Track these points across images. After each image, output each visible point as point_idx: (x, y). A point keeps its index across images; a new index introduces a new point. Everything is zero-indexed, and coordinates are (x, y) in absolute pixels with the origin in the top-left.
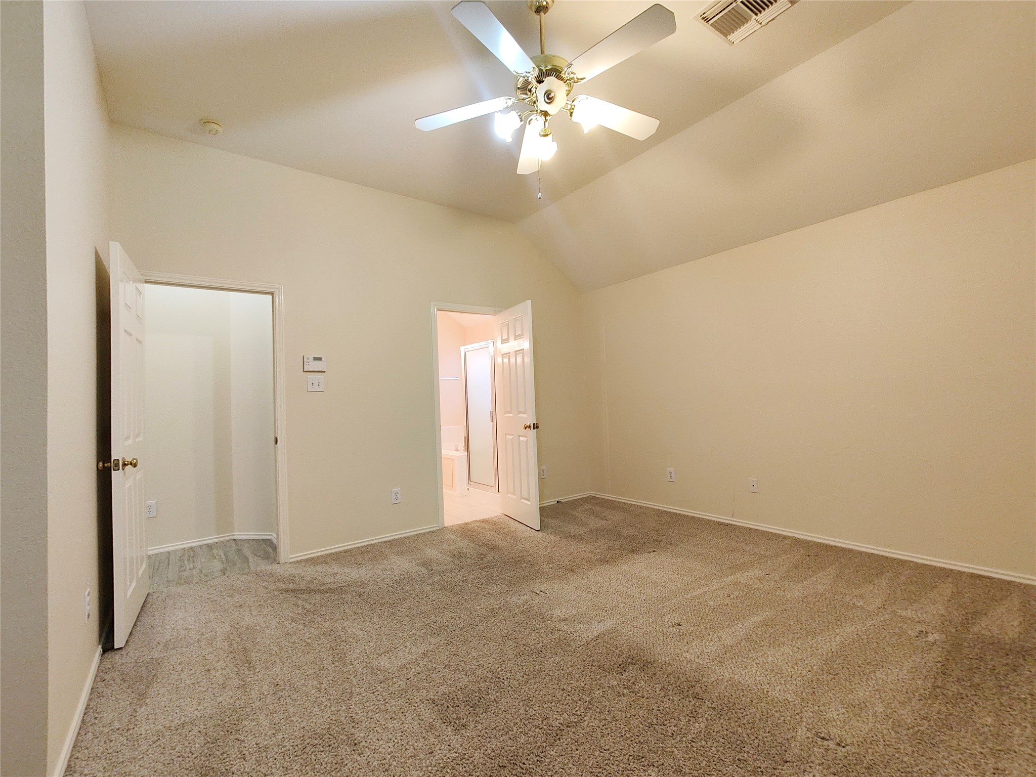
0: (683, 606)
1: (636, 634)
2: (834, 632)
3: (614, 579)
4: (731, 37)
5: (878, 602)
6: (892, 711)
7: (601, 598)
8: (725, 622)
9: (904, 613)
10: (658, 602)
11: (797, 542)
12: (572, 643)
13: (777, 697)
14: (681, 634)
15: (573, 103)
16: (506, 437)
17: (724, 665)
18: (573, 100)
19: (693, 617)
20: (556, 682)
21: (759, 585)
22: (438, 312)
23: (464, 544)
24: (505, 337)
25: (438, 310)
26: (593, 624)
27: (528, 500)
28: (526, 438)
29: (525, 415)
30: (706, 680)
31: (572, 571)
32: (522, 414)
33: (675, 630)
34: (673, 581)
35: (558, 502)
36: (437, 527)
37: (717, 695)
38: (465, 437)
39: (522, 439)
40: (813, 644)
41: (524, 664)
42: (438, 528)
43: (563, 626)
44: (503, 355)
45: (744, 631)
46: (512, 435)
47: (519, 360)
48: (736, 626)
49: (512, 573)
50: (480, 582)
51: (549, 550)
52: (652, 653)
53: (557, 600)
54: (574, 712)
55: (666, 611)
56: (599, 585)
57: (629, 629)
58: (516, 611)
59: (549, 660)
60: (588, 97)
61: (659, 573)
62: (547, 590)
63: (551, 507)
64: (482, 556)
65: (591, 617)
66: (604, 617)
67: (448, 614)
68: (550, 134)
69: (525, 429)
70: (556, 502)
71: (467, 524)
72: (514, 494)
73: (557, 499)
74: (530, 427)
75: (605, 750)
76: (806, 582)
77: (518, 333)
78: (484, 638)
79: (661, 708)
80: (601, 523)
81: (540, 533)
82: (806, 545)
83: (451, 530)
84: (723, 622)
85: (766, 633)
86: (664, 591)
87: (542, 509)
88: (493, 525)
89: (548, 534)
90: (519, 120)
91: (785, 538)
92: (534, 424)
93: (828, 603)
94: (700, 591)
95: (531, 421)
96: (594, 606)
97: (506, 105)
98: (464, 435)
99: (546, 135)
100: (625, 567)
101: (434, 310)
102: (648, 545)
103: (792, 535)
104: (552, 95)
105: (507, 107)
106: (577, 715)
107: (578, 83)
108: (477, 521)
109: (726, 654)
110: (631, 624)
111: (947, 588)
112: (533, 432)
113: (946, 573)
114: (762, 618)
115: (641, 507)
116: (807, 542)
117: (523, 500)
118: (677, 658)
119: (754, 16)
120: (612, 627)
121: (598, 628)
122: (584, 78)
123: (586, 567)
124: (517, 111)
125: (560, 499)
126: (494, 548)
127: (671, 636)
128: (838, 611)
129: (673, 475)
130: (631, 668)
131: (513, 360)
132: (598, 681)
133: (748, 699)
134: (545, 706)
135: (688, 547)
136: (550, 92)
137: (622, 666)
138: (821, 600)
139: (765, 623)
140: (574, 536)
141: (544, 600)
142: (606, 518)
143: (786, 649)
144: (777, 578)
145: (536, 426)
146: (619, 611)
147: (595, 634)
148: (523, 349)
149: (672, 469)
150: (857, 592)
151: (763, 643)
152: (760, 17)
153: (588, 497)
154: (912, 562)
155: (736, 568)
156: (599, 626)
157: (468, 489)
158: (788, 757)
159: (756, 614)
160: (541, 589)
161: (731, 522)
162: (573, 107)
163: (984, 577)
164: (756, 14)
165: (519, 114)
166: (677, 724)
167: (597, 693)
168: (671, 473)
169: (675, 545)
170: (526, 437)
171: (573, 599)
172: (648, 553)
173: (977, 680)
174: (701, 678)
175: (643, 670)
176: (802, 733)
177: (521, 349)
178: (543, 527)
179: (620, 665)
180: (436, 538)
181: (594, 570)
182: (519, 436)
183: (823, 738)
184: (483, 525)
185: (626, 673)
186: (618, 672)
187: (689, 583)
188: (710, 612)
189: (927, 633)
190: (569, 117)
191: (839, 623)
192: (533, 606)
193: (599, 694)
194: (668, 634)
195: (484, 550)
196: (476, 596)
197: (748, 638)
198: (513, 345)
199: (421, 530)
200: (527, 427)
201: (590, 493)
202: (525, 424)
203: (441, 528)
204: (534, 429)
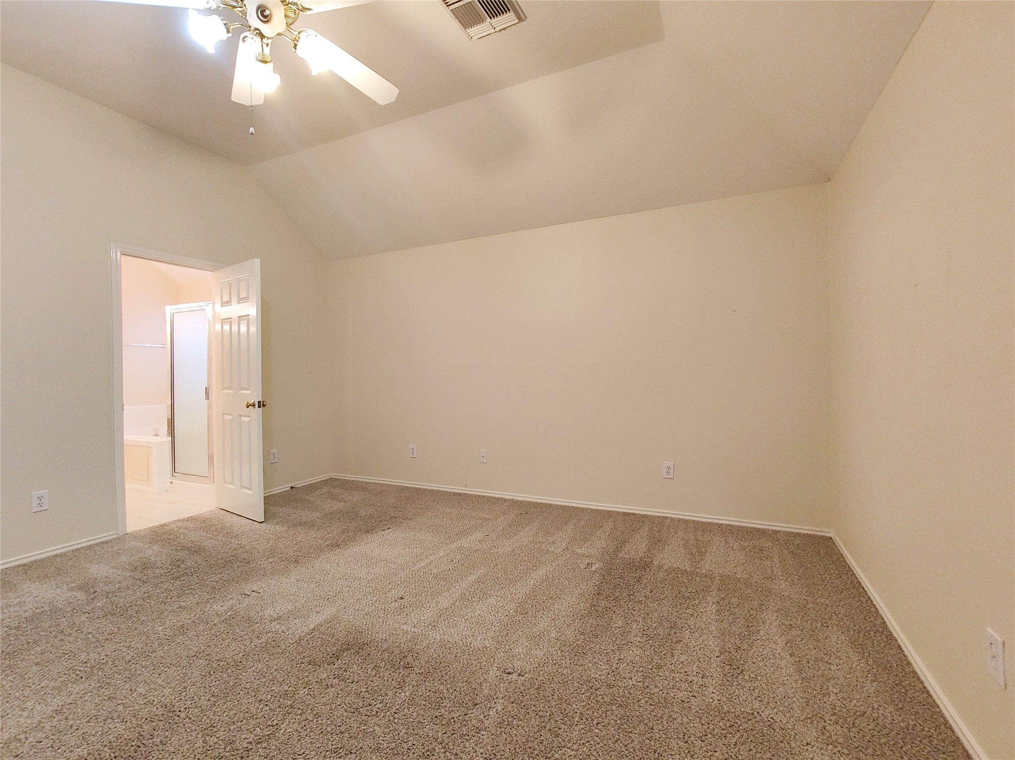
0: (408, 579)
1: (357, 617)
2: (530, 577)
3: (343, 564)
4: (470, 31)
5: (564, 545)
6: (561, 634)
7: (325, 586)
8: (445, 587)
9: (579, 551)
10: (385, 579)
11: (513, 502)
12: (282, 644)
13: (478, 647)
14: (402, 607)
15: (299, 35)
16: (223, 416)
17: (437, 628)
18: (299, 31)
19: (417, 587)
20: (253, 694)
21: (479, 547)
22: (123, 257)
23: (153, 552)
24: (226, 299)
25: (122, 254)
26: (311, 617)
27: (249, 489)
28: (249, 419)
29: (249, 392)
30: (419, 647)
31: (296, 562)
32: (243, 390)
33: (397, 604)
34: (403, 556)
35: (291, 488)
36: (114, 534)
37: (426, 659)
38: (168, 419)
39: (243, 419)
40: (513, 591)
41: (214, 683)
42: (116, 536)
43: (275, 626)
44: (223, 320)
45: (460, 591)
46: (232, 415)
47: (243, 329)
48: (453, 589)
49: (218, 576)
50: (170, 595)
51: (271, 543)
52: (370, 633)
53: (272, 598)
54: (269, 723)
55: (391, 587)
56: (325, 572)
57: (350, 613)
58: (215, 622)
59: (249, 670)
60: (318, 34)
61: (391, 550)
62: (261, 589)
63: (282, 495)
64: (177, 563)
65: (309, 610)
66: (325, 606)
67: (110, 647)
68: (270, 62)
69: (248, 407)
70: (289, 488)
71: (162, 526)
72: (232, 483)
73: (291, 485)
74: (254, 405)
75: (299, 755)
76: (516, 537)
77: (243, 295)
78: (161, 665)
79: (369, 689)
80: (337, 506)
81: (264, 524)
82: (521, 504)
83: (135, 536)
84: (443, 587)
85: (478, 589)
86: (393, 567)
87: (266, 499)
88: (203, 523)
89: (273, 524)
90: (225, 30)
91: (505, 500)
92: (259, 402)
93: (529, 552)
94: (427, 561)
95: (256, 398)
96: (315, 596)
97: (208, 6)
98: (168, 416)
99: (266, 62)
100: (356, 549)
101: (115, 254)
102: (384, 523)
103: (511, 498)
104: (267, 13)
105: (210, 9)
106: (272, 726)
107: (304, 13)
108: (179, 521)
109: (440, 617)
110: (353, 607)
111: (608, 526)
112: (258, 411)
113: (610, 514)
114: (477, 576)
115: (383, 485)
116: (522, 502)
117: (243, 490)
118: (394, 632)
119: (489, 19)
120: (332, 615)
121: (315, 620)
122: (310, 9)
123: (313, 555)
124: (222, 17)
126: (198, 550)
127: (392, 612)
128: (535, 558)
129: (415, 451)
130: (345, 655)
131: (235, 328)
132: (306, 678)
133: (453, 656)
134: (232, 728)
135: (423, 519)
136: (265, 8)
137: (335, 655)
138: (524, 552)
139: (478, 581)
140: (305, 523)
141: (256, 601)
142: (344, 500)
143: (492, 601)
144: (494, 538)
145: (261, 404)
146: (342, 597)
147: (312, 627)
148: (248, 315)
149: (414, 446)
150: (551, 539)
151: (474, 599)
152: (493, 21)
153: (327, 480)
154: (589, 509)
155: (463, 533)
156: (317, 618)
157: (172, 483)
158: (478, 701)
159: (472, 574)
160: (254, 590)
161: (464, 492)
162: (297, 38)
163: (630, 514)
164: (491, 18)
165: (225, 22)
166: (383, 700)
167: (302, 692)
168: (413, 449)
169: (411, 519)
170: (249, 416)
171: (291, 593)
172: (383, 530)
173: (617, 594)
174: (413, 647)
175: (358, 654)
176: (493, 673)
177: (246, 314)
178: (268, 516)
179: (333, 655)
180: (109, 550)
181: (321, 558)
182: (240, 416)
183: (509, 673)
184: (187, 524)
185: (339, 660)
186: (331, 662)
187: (418, 555)
188: (433, 580)
189: (592, 564)
190: (293, 49)
191: (535, 568)
192: (239, 610)
193: (304, 693)
194: (390, 609)
195: (184, 554)
196: (161, 614)
197: (462, 598)
198: (235, 310)
199: (86, 542)
200: (250, 405)
201: (331, 475)
202: (248, 403)
203: (120, 535)
204: (259, 408)
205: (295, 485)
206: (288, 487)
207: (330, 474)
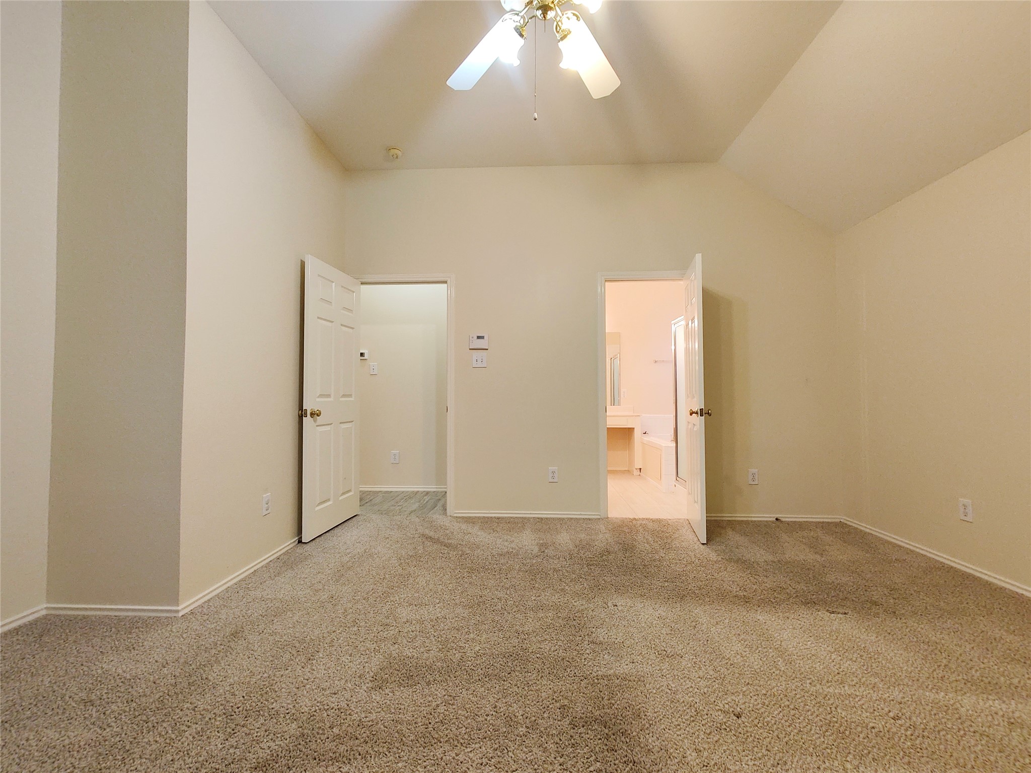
25: (606, 281)
27: (697, 504)
28: (696, 428)
29: (696, 399)
35: (777, 519)
36: (597, 515)
38: (674, 428)
42: (599, 517)
63: (758, 524)
69: (691, 414)
70: (774, 519)
71: (633, 520)
73: (777, 516)
74: (696, 413)
77: (692, 296)
80: (806, 556)
81: (702, 547)
83: (610, 521)
92: (701, 410)
95: (699, 406)
98: (674, 425)
101: (601, 282)
108: (649, 519)
112: (701, 420)
123: (707, 599)
125: (780, 516)
129: (970, 511)
140: (745, 562)
142: (826, 552)
145: (704, 413)
157: (675, 486)
168: (965, 506)
170: (696, 425)
182: (693, 425)
198: (690, 312)
199: (579, 515)
200: (693, 413)
201: (842, 519)
202: (691, 410)
203: (602, 517)
204: (701, 416)
205: (782, 517)
206: (774, 517)
207: (841, 517)
